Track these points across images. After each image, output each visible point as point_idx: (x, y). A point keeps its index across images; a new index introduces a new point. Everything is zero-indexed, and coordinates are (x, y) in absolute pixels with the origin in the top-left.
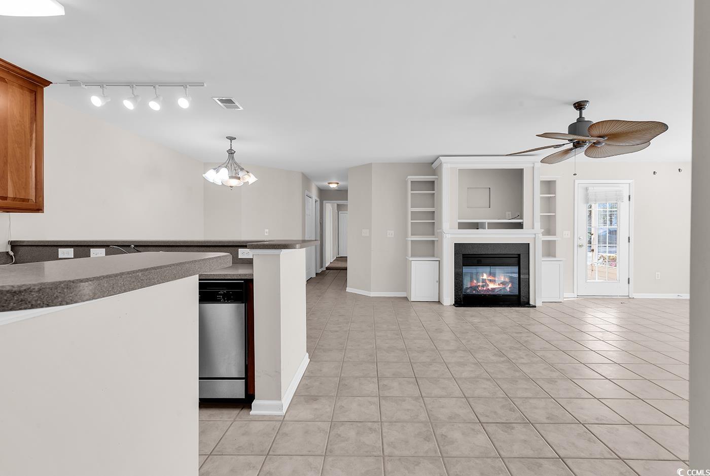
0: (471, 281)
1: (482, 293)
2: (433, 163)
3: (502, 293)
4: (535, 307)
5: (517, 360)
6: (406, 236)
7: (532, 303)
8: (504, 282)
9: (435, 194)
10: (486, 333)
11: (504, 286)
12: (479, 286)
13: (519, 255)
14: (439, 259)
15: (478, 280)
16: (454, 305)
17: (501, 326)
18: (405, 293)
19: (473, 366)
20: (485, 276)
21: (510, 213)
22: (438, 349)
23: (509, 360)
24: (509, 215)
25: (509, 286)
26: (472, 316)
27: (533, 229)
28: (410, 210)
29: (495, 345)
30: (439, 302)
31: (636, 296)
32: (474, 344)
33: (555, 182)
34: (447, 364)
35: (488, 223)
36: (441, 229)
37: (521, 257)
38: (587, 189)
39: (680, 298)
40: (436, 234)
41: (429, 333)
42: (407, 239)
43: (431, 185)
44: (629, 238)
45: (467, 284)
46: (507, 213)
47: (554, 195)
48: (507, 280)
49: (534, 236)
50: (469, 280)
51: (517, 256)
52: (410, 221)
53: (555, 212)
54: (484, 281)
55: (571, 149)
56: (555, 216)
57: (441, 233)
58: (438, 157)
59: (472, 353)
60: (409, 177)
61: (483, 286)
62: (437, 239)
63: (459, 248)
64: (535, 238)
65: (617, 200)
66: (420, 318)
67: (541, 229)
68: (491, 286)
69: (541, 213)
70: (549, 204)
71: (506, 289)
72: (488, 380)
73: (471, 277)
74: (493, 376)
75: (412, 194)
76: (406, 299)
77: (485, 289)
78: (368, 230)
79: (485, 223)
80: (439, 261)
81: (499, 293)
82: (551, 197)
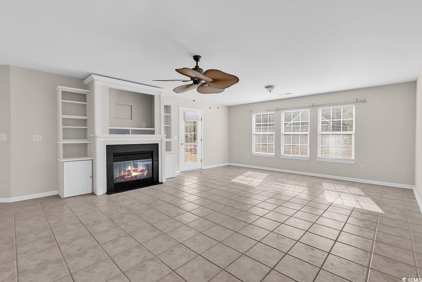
0: (120, 172)
1: (128, 180)
2: (84, 80)
3: (142, 177)
4: (162, 183)
5: (166, 229)
6: (57, 140)
7: (160, 181)
8: (143, 170)
9: (88, 106)
10: (138, 213)
11: (142, 173)
12: (125, 175)
13: (152, 152)
14: (92, 159)
15: (125, 171)
16: (107, 193)
17: (147, 203)
18: (57, 191)
19: (136, 250)
20: (130, 168)
21: (145, 124)
22: (100, 243)
23: (162, 233)
24: (144, 125)
25: (146, 173)
26: (123, 200)
27: (160, 134)
28: (61, 116)
29: (147, 221)
30: (93, 194)
31: (204, 168)
32: (131, 226)
33: (170, 106)
34: (112, 258)
35: (131, 130)
36: (94, 134)
37: (154, 153)
38: (184, 113)
39: (218, 166)
40: (88, 138)
41: (88, 228)
42: (57, 142)
43: (83, 97)
44: (201, 139)
45: (117, 175)
46: (143, 124)
47: (170, 114)
48: (144, 169)
49: (161, 139)
50: (119, 171)
51: (151, 152)
52: (61, 127)
53: (170, 125)
54: (129, 171)
55: (191, 85)
56: (170, 126)
57: (94, 138)
58: (90, 74)
59: (132, 236)
60: (59, 87)
61: (128, 175)
62: (90, 142)
63: (110, 148)
64: (162, 140)
65: (197, 120)
66: (76, 214)
67: (165, 134)
68: (134, 174)
69: (164, 125)
70: (168, 119)
71: (144, 175)
72: (152, 259)
73: (120, 169)
74: (155, 254)
75: (63, 102)
76: (58, 197)
77: (130, 177)
78: (6, 134)
79: (130, 130)
80: (92, 160)
81: (139, 178)
82: (168, 115)
